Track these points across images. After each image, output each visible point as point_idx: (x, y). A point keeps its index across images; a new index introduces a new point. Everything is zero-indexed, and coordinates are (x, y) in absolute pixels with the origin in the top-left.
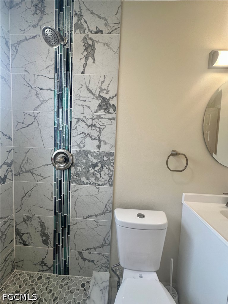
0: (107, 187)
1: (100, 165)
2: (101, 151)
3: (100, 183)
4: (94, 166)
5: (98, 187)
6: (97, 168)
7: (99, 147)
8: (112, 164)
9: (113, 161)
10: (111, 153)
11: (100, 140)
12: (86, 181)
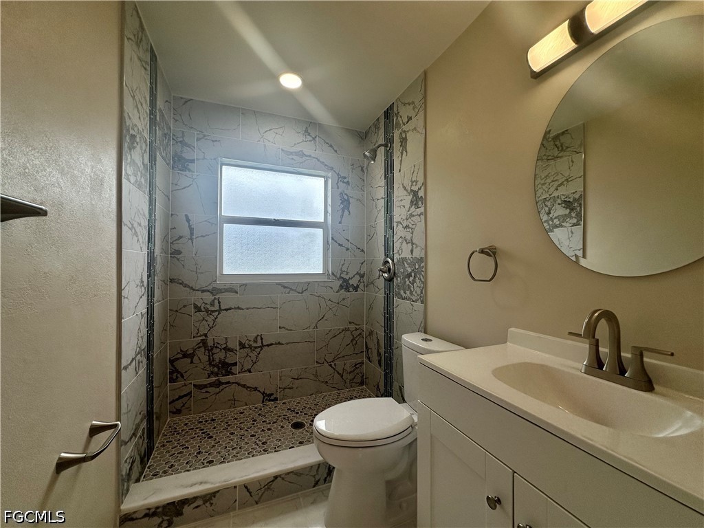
0: (419, 303)
1: (413, 274)
2: (413, 256)
3: (414, 298)
4: (409, 275)
5: (412, 303)
6: (411, 279)
7: (412, 251)
8: (423, 273)
9: (423, 270)
10: (421, 258)
11: (413, 244)
12: (404, 295)
